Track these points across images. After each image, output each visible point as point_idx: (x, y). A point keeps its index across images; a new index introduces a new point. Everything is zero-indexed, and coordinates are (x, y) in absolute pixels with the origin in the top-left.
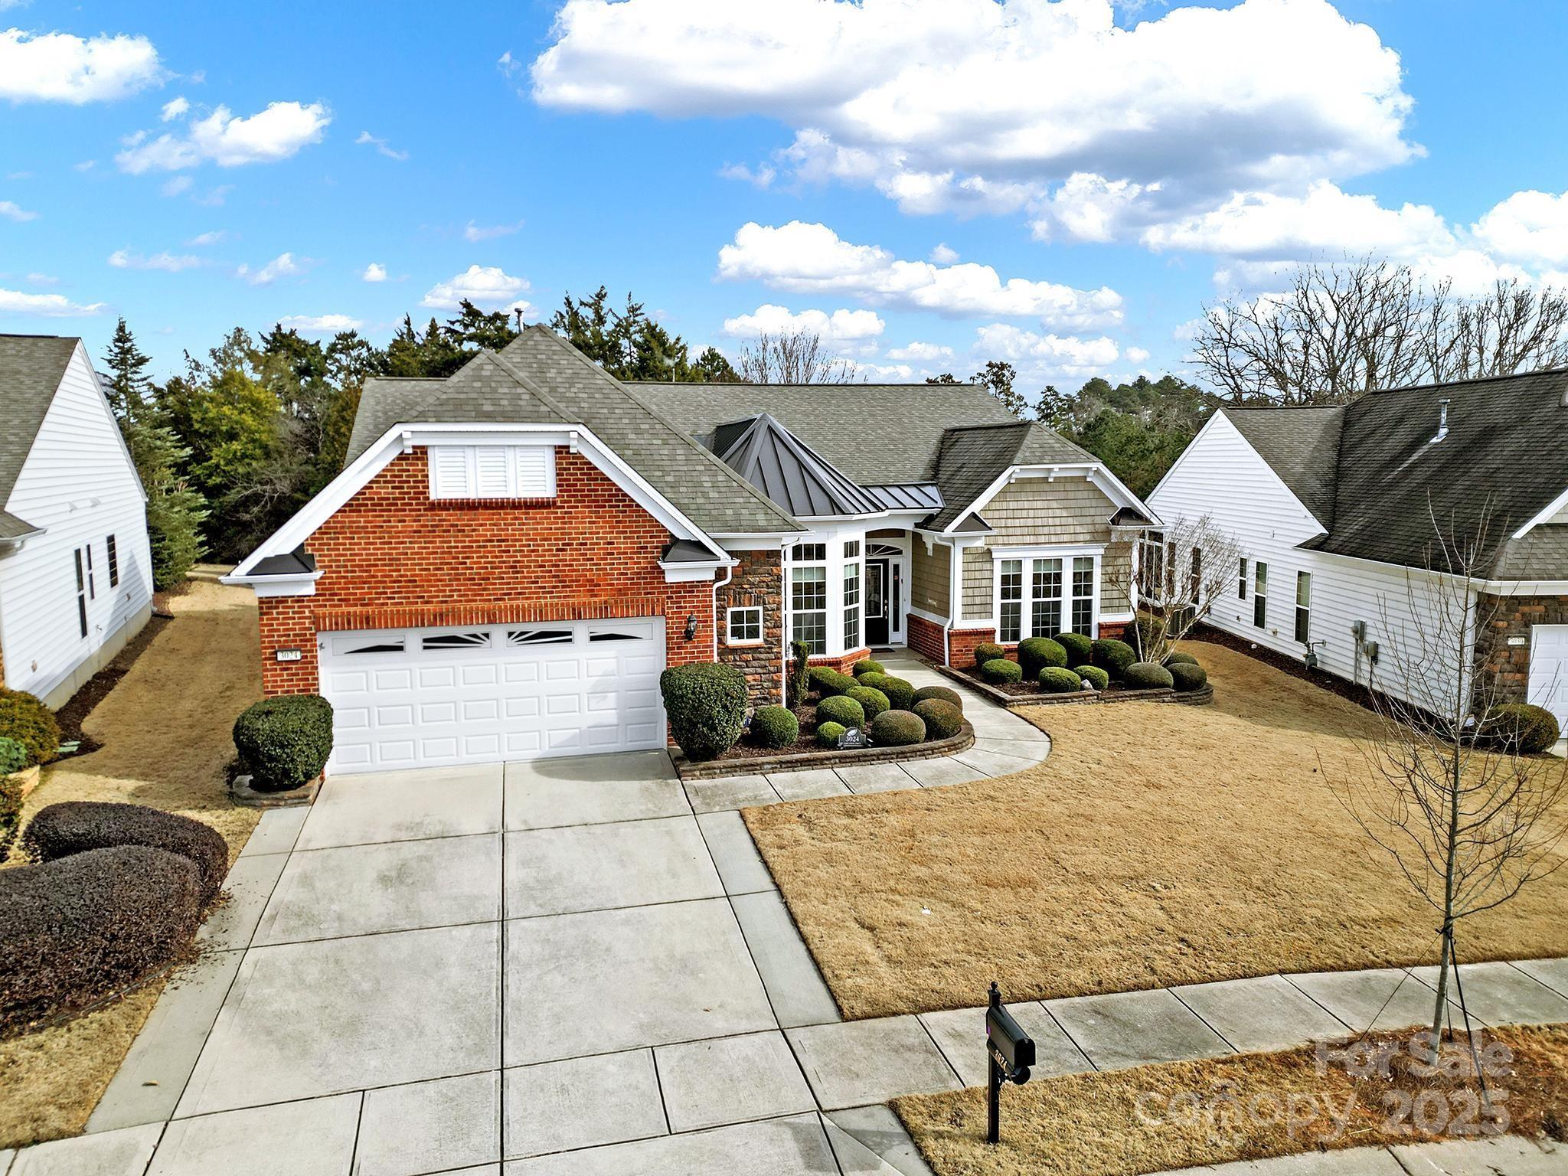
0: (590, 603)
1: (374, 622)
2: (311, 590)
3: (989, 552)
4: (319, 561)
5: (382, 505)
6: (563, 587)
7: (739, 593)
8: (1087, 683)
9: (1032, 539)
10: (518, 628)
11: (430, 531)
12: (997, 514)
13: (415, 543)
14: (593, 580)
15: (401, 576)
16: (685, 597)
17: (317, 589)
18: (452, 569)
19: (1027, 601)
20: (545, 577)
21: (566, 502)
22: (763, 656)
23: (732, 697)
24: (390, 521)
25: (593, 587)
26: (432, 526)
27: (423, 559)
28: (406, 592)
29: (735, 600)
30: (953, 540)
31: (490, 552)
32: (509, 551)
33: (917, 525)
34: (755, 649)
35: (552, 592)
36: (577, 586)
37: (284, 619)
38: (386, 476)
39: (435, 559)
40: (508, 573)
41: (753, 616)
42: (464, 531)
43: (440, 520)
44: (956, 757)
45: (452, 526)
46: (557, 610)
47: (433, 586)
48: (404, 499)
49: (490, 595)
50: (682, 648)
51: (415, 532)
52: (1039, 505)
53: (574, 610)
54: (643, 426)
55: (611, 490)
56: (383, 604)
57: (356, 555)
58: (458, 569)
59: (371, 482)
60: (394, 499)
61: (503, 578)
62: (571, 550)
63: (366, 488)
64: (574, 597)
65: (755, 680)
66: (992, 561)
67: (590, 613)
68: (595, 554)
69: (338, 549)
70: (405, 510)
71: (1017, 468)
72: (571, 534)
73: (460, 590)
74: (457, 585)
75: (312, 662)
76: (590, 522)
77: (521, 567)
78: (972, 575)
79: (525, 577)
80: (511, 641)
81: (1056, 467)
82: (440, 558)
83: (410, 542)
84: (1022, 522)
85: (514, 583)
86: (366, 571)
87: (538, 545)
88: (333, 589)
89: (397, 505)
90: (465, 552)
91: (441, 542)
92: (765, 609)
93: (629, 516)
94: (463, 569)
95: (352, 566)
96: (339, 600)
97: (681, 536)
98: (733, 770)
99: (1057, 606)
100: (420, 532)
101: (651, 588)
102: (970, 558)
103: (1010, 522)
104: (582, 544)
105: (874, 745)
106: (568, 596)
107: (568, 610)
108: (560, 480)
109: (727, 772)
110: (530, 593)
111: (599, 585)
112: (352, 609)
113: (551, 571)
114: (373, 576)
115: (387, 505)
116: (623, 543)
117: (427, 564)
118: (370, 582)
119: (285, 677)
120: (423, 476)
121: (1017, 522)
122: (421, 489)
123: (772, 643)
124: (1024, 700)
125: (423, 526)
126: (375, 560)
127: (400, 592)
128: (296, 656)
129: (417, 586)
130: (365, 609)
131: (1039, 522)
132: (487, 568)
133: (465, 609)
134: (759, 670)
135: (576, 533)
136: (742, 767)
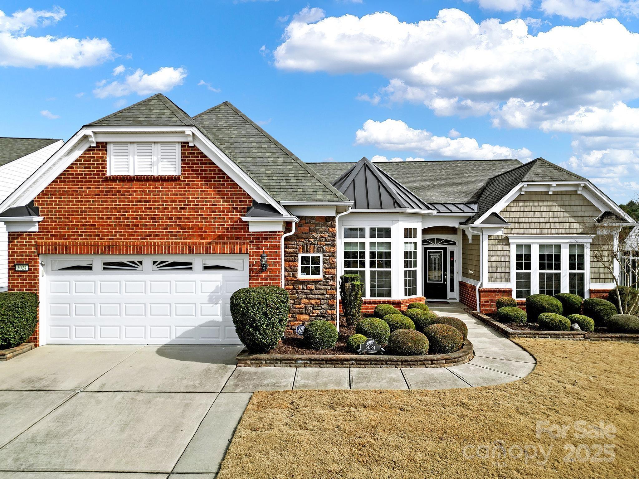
0: (199, 243)
1: (70, 250)
2: (35, 228)
3: (507, 239)
4: (41, 211)
5: (78, 178)
6: (184, 232)
7: (307, 244)
8: (577, 326)
9: (538, 231)
10: (159, 258)
11: (105, 195)
12: (512, 215)
13: (96, 201)
14: (202, 229)
15: (87, 222)
16: (262, 242)
17: (39, 228)
18: (117, 218)
19: (535, 271)
20: (172, 225)
21: (186, 178)
22: (322, 287)
23: (272, 308)
24: (82, 188)
25: (202, 234)
26: (106, 191)
27: (100, 212)
28: (90, 232)
29: (304, 248)
30: (481, 229)
31: (140, 208)
32: (151, 208)
33: (461, 224)
34: (317, 282)
35: (176, 236)
36: (192, 232)
37: (20, 245)
38: (81, 161)
39: (107, 212)
40: (150, 222)
41: (316, 260)
42: (124, 195)
43: (111, 188)
44: (449, 368)
45: (118, 191)
46: (179, 247)
47: (105, 229)
48: (91, 174)
49: (138, 236)
50: (259, 276)
51: (96, 195)
52: (543, 209)
53: (189, 247)
54: (263, 146)
55: (215, 170)
56: (76, 239)
57: (62, 208)
58: (120, 219)
59: (72, 164)
60: (85, 174)
61: (146, 225)
62: (189, 208)
63: (69, 167)
64: (190, 239)
65: (316, 303)
66: (509, 244)
67: (200, 250)
68: (204, 212)
69: (52, 205)
70: (91, 182)
71: (525, 185)
72: (189, 198)
73: (121, 232)
74: (119, 229)
75: (34, 273)
76: (201, 191)
77: (158, 219)
78: (495, 253)
79: (160, 225)
80: (155, 267)
81: (554, 184)
82: (110, 212)
83: (93, 201)
84: (530, 220)
85: (153, 229)
86: (67, 218)
87: (169, 205)
88: (48, 228)
89: (86, 178)
90: (125, 208)
91: (111, 202)
92: (324, 256)
93: (226, 188)
94: (123, 219)
95: (59, 215)
96: (51, 235)
97: (259, 201)
98: (274, 362)
99: (558, 276)
100: (99, 195)
101: (240, 235)
102: (494, 242)
103: (521, 220)
104: (196, 205)
105: (386, 353)
106: (186, 239)
107: (186, 247)
108: (184, 164)
109: (271, 363)
110: (163, 235)
111: (206, 232)
112: (58, 241)
113: (176, 222)
114: (71, 222)
115: (81, 178)
116: (222, 205)
117: (102, 215)
118: (69, 225)
119: (19, 281)
120: (102, 161)
121: (527, 220)
122: (101, 169)
123: (328, 279)
124: (524, 334)
125: (101, 191)
126: (73, 211)
127: (86, 232)
128: (26, 268)
129: (96, 229)
130: (65, 241)
131: (543, 220)
132: (137, 219)
133: (123, 244)
134: (320, 297)
135: (192, 198)
136: (281, 360)
